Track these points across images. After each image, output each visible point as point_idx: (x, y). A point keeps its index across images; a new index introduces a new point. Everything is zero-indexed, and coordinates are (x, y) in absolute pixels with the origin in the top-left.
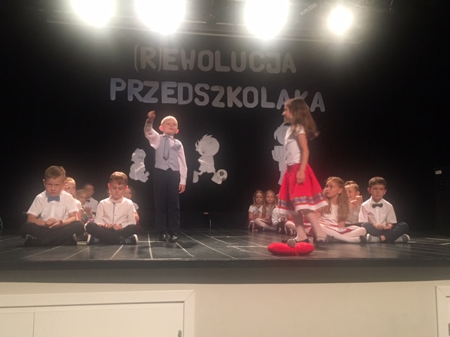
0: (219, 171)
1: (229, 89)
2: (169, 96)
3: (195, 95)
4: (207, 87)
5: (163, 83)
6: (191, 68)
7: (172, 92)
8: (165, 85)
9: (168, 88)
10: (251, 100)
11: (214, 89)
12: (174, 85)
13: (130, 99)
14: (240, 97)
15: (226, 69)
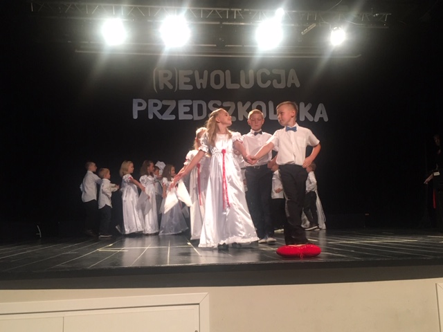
1: (240, 104)
2: (185, 113)
3: (209, 111)
4: (219, 103)
5: (179, 101)
6: (204, 87)
7: (188, 109)
8: (182, 103)
9: (184, 106)
11: (226, 104)
13: (151, 117)
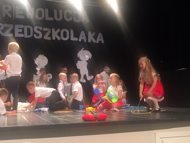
0: (48, 75)
1: (53, 30)
2: (19, 33)
3: (34, 33)
4: (41, 28)
5: (16, 25)
6: (32, 18)
7: (21, 31)
8: (17, 27)
9: (19, 28)
10: (65, 36)
11: (45, 29)
12: (22, 26)
14: (59, 34)
15: (52, 19)
